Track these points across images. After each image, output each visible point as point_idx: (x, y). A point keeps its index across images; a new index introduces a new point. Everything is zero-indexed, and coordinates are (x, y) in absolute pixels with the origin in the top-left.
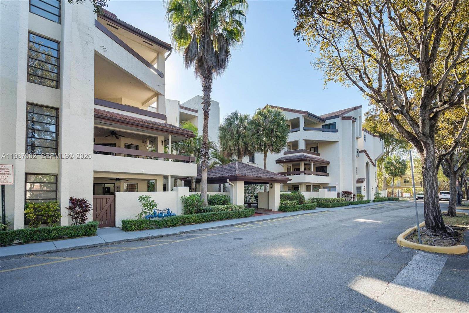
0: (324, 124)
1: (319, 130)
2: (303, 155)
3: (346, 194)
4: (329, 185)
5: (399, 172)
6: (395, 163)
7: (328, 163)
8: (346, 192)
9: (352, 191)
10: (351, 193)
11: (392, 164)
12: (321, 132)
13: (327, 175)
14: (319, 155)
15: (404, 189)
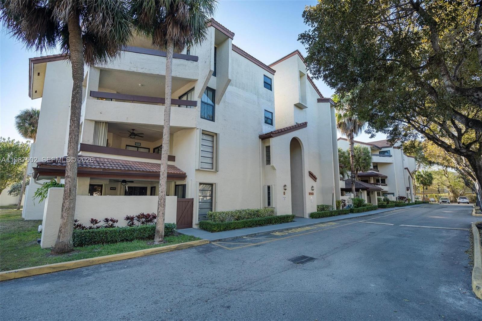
0: (381, 151)
1: (377, 155)
2: (373, 172)
3: (401, 198)
4: (388, 192)
5: (427, 182)
6: (424, 176)
7: (386, 177)
8: (401, 197)
9: (405, 197)
10: (406, 198)
11: (422, 176)
12: (378, 157)
13: (386, 185)
14: (378, 171)
15: (428, 195)
